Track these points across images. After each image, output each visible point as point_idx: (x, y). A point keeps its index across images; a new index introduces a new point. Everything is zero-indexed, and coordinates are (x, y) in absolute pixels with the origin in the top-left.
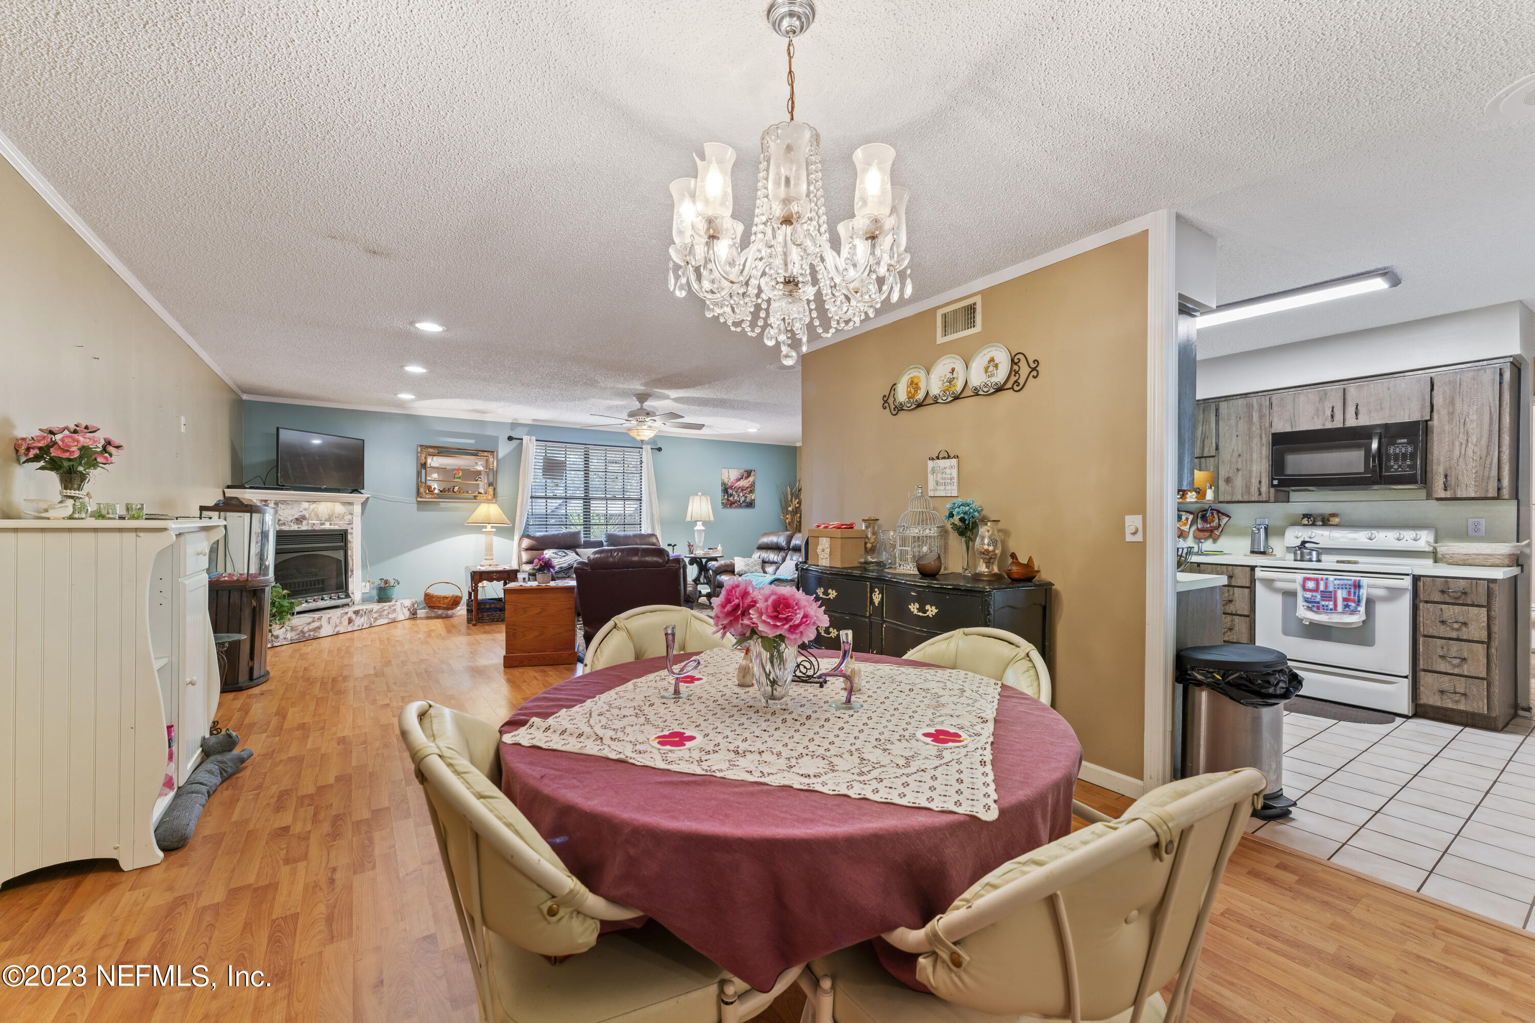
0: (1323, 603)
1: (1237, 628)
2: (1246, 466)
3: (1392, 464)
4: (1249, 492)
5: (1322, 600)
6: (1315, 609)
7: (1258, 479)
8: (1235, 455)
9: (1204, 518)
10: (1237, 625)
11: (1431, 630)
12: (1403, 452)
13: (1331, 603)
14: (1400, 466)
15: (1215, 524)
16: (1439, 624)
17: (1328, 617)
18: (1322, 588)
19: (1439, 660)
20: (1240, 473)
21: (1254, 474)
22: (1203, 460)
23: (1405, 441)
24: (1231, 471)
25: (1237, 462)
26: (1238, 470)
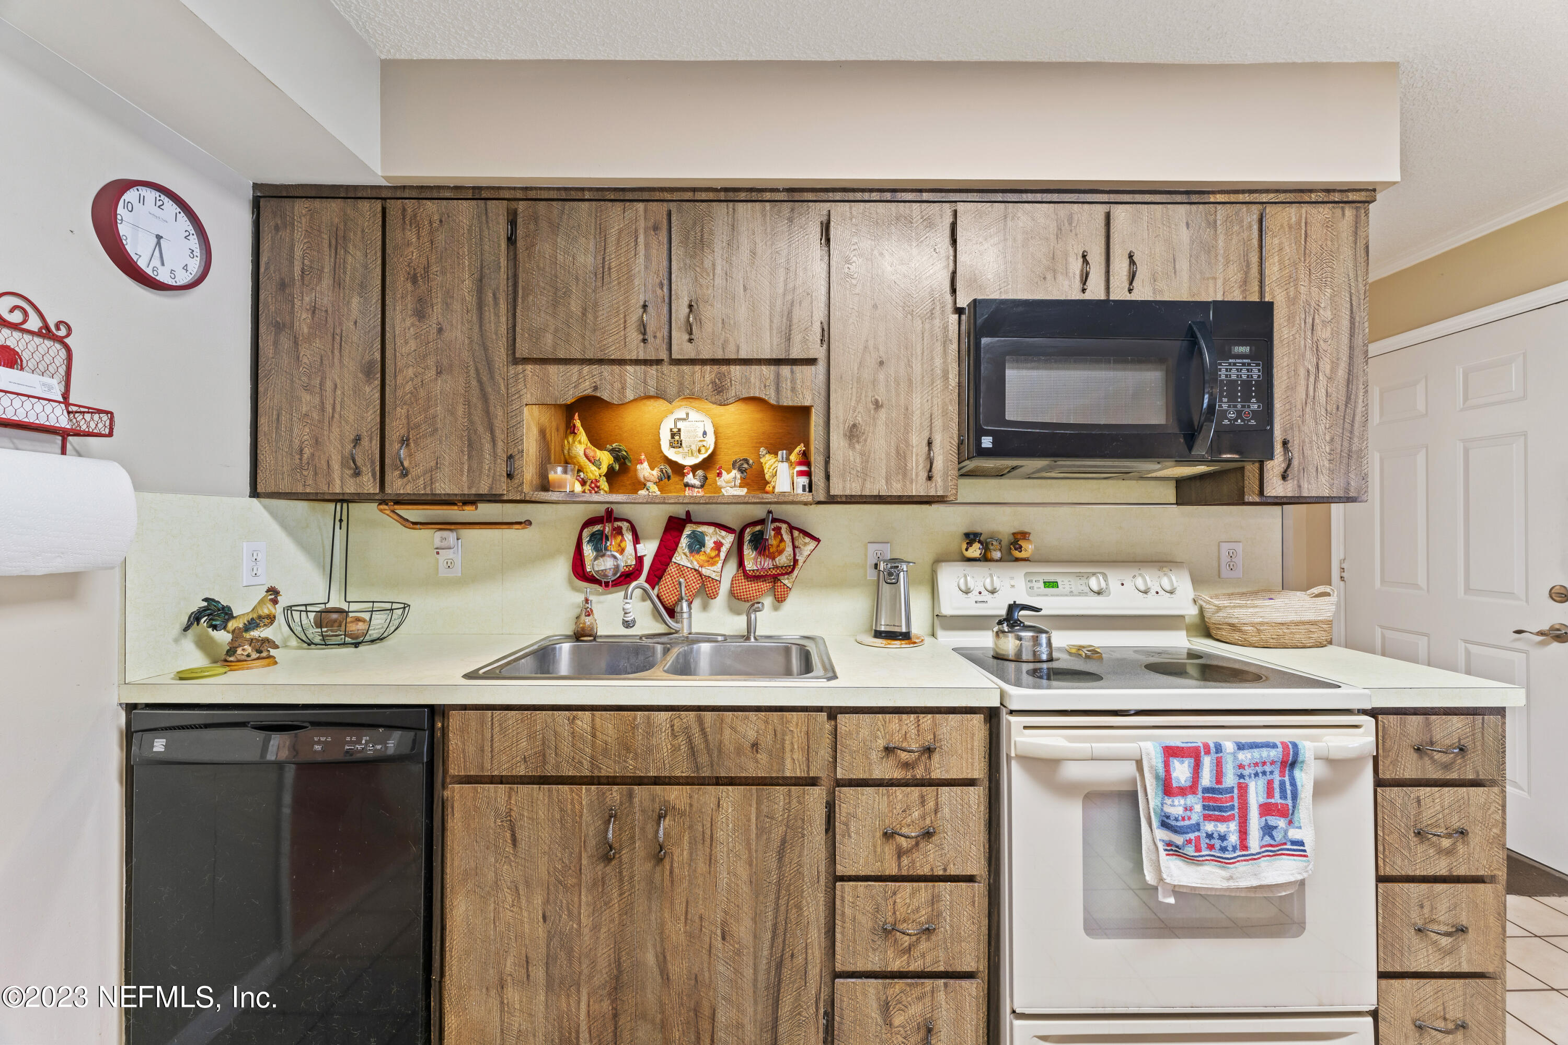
0: (1209, 827)
1: (945, 928)
2: (898, 395)
3: (1225, 406)
4: (903, 471)
5: (1207, 818)
6: (1190, 850)
7: (926, 435)
8: (871, 361)
9: (759, 543)
10: (946, 914)
11: (1399, 862)
12: (1244, 377)
13: (1233, 826)
14: (1239, 414)
15: (783, 559)
16: (1414, 840)
17: (1223, 873)
18: (1206, 779)
19: (1415, 940)
20: (882, 414)
21: (916, 418)
22: (785, 370)
23: (1244, 349)
24: (860, 408)
25: (874, 382)
26: (877, 405)
